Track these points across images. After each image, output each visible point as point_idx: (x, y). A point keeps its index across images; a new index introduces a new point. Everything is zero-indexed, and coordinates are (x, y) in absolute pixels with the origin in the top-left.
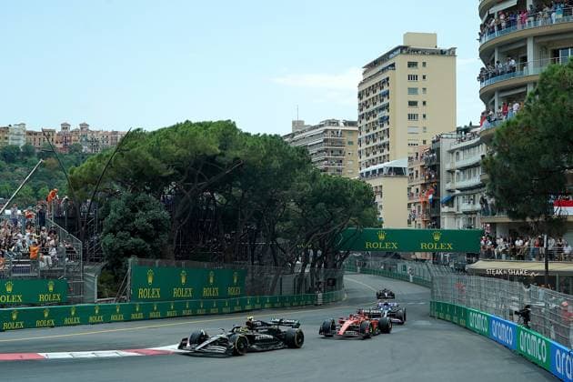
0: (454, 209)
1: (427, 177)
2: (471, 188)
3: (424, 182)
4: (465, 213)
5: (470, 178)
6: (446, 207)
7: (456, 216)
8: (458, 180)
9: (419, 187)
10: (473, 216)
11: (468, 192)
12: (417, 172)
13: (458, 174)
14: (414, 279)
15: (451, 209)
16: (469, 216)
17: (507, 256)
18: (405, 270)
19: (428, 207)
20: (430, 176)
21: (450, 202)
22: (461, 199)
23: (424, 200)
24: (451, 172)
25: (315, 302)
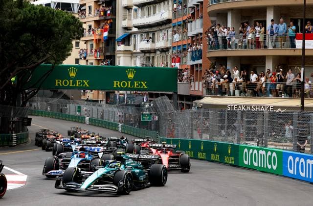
0: (131, 48)
1: (102, 13)
2: (150, 26)
3: (97, 18)
4: (143, 52)
5: (149, 15)
6: (122, 46)
7: (132, 54)
8: (136, 17)
9: (93, 24)
10: (152, 55)
11: (147, 30)
12: (90, 7)
13: (136, 10)
14: (90, 120)
15: (128, 48)
16: (147, 55)
17: (240, 92)
18: (79, 111)
19: (102, 45)
20: (105, 12)
21: (126, 40)
22: (138, 37)
23: (98, 37)
24: (128, 8)
25: (10, 144)
